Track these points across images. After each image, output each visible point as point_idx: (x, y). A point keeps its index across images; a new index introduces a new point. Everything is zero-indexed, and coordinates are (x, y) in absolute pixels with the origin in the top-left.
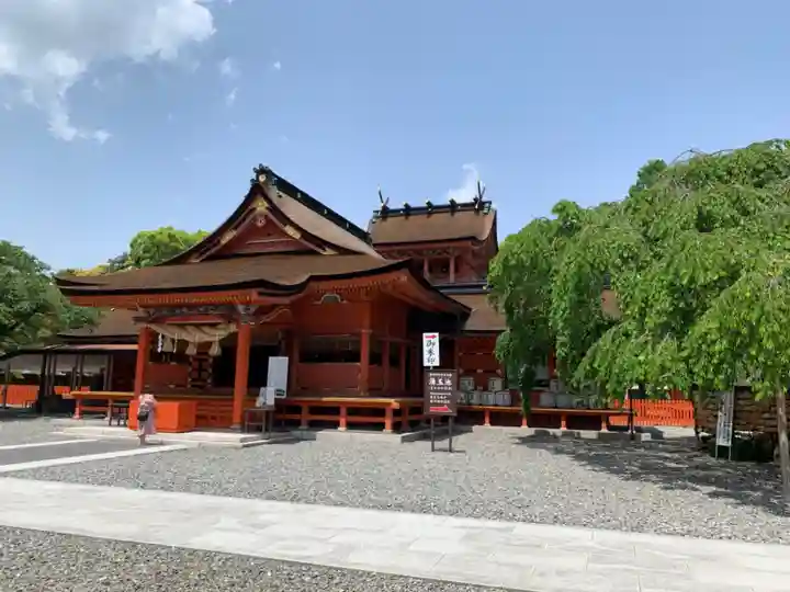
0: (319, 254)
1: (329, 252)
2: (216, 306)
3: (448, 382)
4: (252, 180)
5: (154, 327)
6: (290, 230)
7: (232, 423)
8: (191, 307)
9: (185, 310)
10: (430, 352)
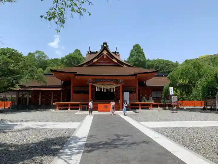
0: (122, 66)
1: (125, 66)
2: (112, 80)
3: (176, 98)
4: (102, 46)
5: (94, 84)
6: (113, 60)
7: (120, 109)
8: (105, 79)
9: (104, 80)
10: (171, 92)
